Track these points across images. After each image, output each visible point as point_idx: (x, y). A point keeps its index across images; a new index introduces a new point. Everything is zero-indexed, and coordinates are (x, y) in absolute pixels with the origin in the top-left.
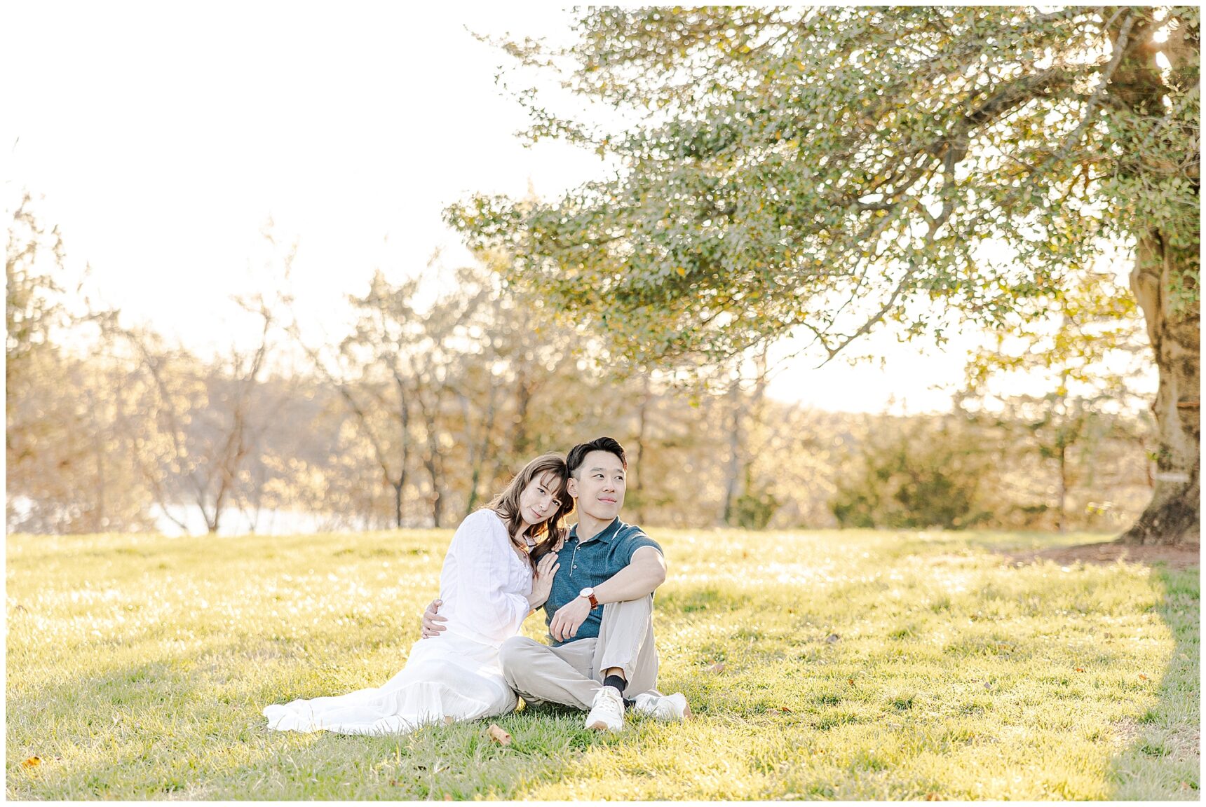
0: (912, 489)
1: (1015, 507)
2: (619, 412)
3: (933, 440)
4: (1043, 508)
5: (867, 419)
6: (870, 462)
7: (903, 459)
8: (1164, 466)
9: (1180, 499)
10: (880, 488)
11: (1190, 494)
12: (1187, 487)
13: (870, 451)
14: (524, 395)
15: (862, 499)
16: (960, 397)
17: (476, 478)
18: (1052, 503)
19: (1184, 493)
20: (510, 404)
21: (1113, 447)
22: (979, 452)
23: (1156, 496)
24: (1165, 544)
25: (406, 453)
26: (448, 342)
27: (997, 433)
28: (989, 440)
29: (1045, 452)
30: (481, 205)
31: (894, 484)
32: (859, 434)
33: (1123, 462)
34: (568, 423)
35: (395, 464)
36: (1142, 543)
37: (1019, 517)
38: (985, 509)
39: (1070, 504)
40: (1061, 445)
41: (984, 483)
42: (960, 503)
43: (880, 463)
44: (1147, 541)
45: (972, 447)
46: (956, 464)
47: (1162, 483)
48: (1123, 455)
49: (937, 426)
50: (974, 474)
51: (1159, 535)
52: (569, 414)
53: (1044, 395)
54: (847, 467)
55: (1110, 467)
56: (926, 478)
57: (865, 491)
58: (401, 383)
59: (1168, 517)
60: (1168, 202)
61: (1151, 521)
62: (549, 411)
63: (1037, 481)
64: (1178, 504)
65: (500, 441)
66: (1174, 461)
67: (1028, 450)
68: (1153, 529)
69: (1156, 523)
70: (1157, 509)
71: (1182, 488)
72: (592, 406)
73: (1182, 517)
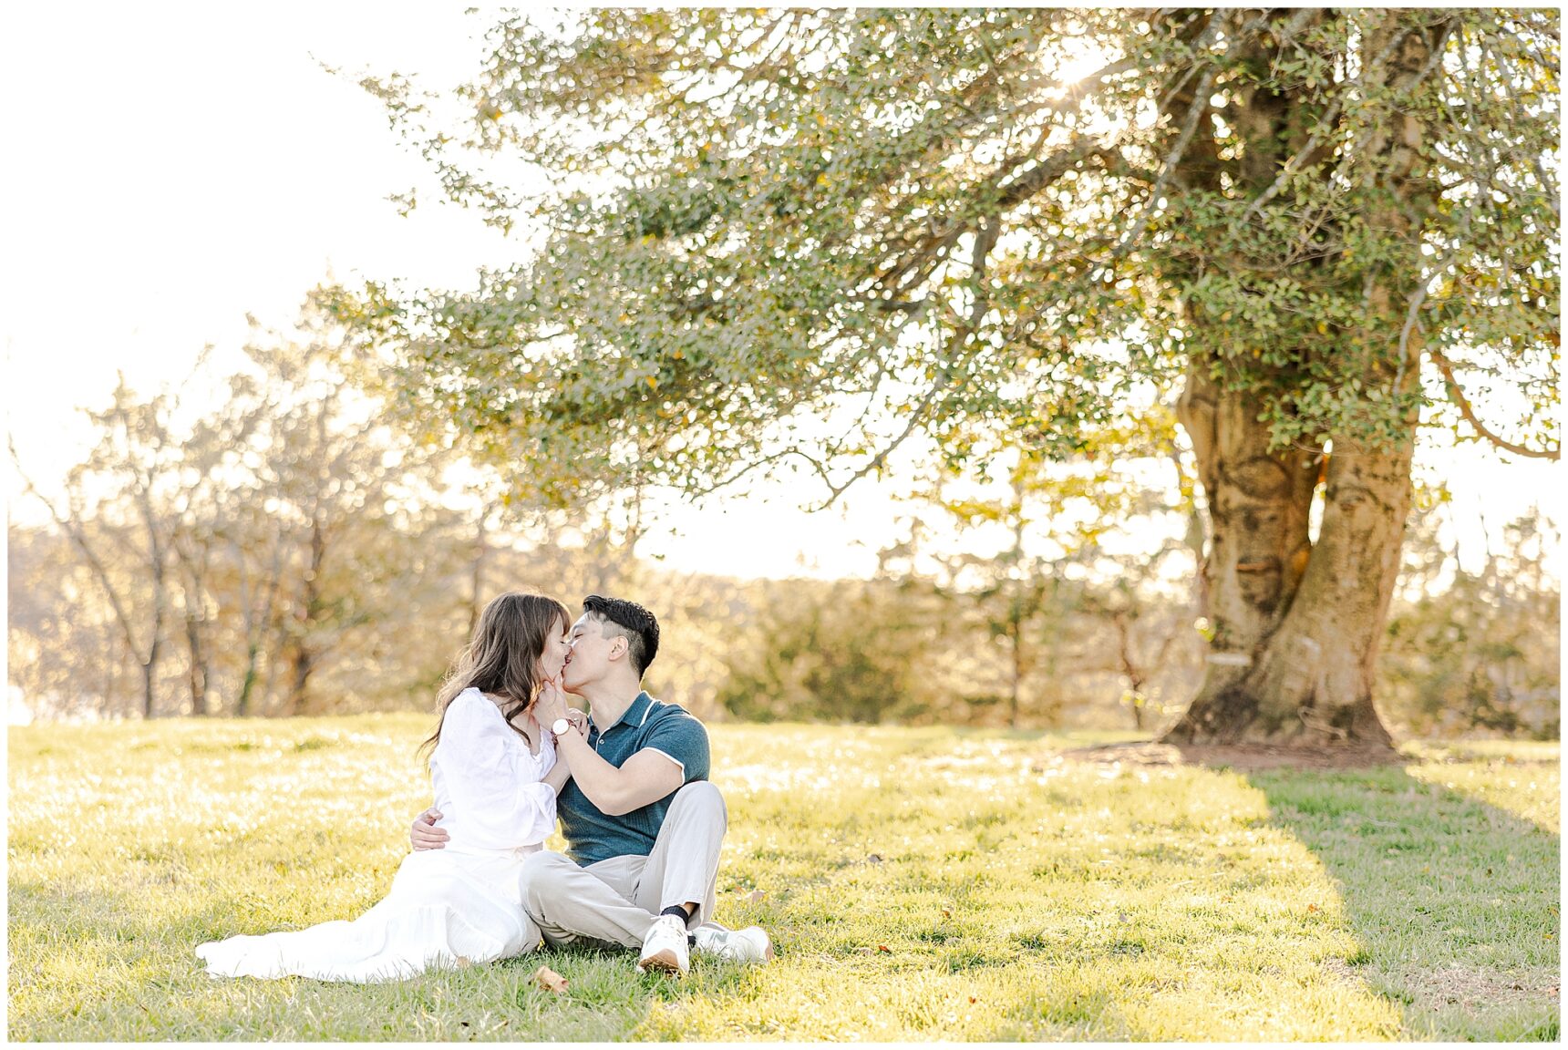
0: (825, 675)
1: (957, 697)
2: (445, 569)
3: (854, 611)
4: (994, 700)
5: (767, 584)
6: (771, 640)
7: (813, 637)
8: (1218, 645)
9: (1239, 687)
10: (783, 670)
11: (1251, 681)
12: (1248, 672)
13: (771, 624)
14: (317, 543)
15: (760, 687)
16: (885, 555)
17: (253, 653)
18: (1005, 692)
19: (1244, 680)
20: (297, 557)
21: (1079, 623)
22: (911, 627)
23: (1208, 683)
24: (1221, 743)
25: (159, 621)
26: (216, 473)
27: (933, 603)
28: (925, 612)
29: (996, 629)
30: (373, 288)
31: (803, 666)
32: (757, 601)
33: (1092, 641)
34: (378, 581)
35: (142, 634)
36: (1191, 742)
37: (963, 711)
38: (919, 701)
39: (1025, 694)
40: (1015, 620)
41: (917, 667)
42: (886, 693)
43: (784, 640)
44: (1197, 740)
45: (902, 622)
46: (882, 641)
47: (1215, 667)
48: (1093, 633)
49: (855, 593)
50: (905, 656)
51: (1213, 732)
52: (380, 570)
53: (995, 554)
54: (741, 643)
55: (1077, 648)
56: (843, 660)
57: (763, 676)
58: (152, 526)
59: (1224, 709)
60: (1273, 307)
61: (1202, 714)
62: (353, 565)
63: (984, 664)
64: (1237, 693)
65: (288, 606)
66: (1231, 638)
67: (973, 626)
68: (1205, 724)
69: (1209, 717)
70: (1210, 699)
71: (1241, 673)
72: (411, 560)
73: (1242, 709)
